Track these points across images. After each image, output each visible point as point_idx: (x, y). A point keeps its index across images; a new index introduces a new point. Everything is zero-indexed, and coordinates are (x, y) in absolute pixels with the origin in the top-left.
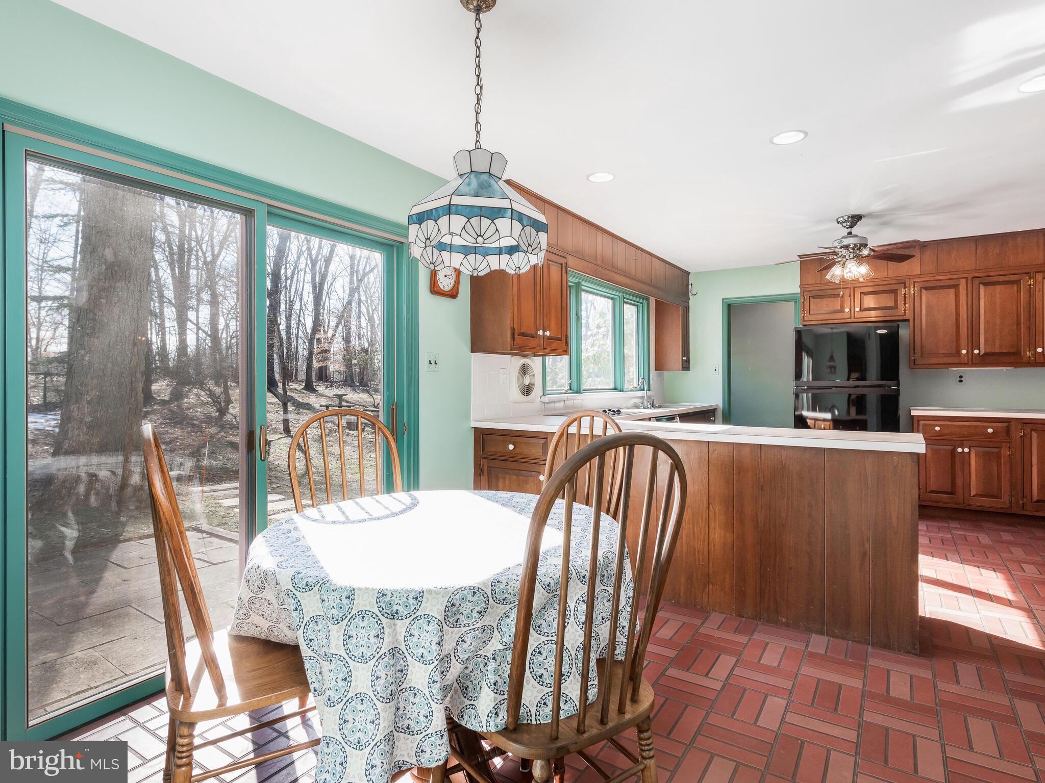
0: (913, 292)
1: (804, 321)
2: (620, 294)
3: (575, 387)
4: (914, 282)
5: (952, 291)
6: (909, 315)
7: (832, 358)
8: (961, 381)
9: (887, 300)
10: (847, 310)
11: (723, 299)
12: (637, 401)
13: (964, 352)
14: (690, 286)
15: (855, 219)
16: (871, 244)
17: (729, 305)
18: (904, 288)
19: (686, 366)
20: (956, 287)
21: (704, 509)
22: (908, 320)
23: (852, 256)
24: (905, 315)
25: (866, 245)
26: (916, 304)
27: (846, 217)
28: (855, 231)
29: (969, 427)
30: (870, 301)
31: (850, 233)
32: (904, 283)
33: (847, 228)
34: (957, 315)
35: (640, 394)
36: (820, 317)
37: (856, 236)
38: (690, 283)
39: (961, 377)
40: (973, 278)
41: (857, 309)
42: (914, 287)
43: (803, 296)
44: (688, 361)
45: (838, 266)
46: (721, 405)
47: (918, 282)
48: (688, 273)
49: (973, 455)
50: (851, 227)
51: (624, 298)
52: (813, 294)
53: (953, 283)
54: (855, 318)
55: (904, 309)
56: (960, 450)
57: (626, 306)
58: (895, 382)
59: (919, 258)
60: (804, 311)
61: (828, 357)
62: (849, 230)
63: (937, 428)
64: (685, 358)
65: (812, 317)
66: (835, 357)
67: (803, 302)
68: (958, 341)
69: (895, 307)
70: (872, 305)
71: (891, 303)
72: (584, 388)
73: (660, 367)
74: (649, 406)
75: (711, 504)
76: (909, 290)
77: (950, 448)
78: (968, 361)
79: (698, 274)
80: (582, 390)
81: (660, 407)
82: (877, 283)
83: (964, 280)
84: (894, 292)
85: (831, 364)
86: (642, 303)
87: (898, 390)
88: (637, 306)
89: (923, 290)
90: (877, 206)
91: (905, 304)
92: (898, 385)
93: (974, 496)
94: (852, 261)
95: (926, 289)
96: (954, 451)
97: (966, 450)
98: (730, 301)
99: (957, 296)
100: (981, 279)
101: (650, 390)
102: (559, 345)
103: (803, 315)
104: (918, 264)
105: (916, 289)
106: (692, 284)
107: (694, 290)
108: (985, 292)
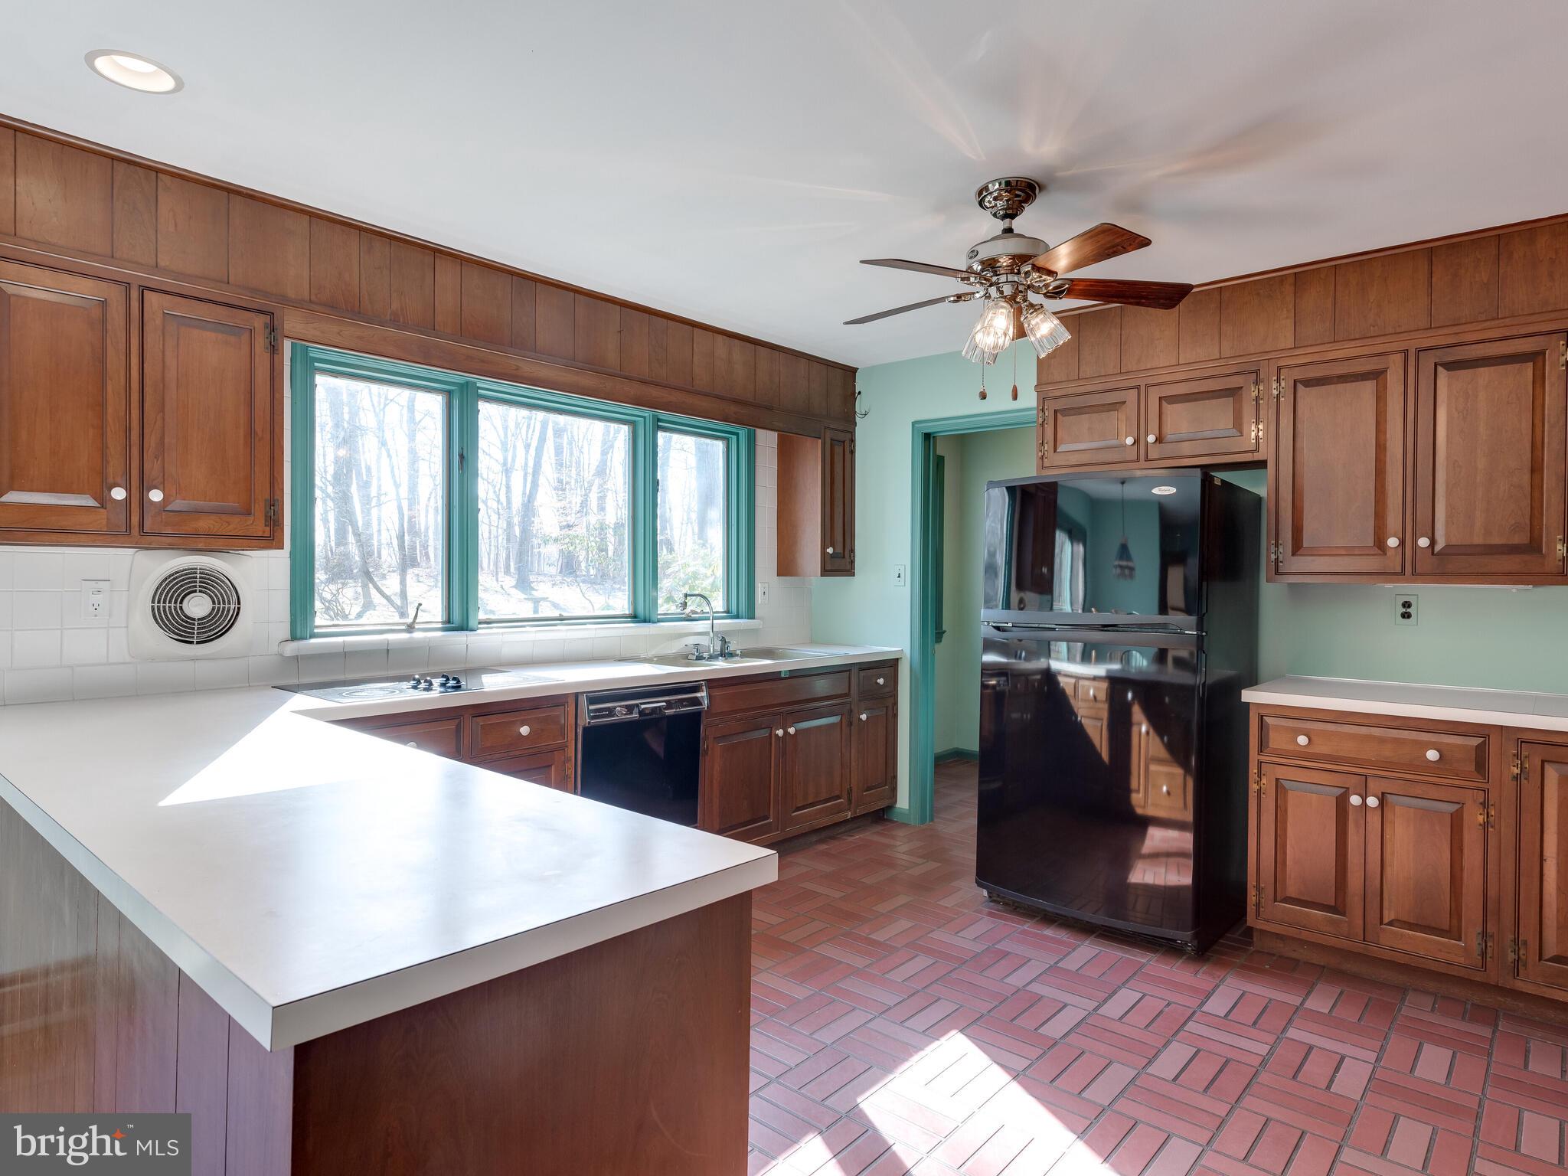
0: (1275, 392)
1: (1043, 467)
2: (644, 412)
3: (457, 617)
4: (1279, 369)
5: (1369, 386)
6: (1265, 453)
7: (1124, 552)
8: (1406, 616)
9: (1216, 416)
10: (1127, 440)
11: (914, 424)
13: (1394, 543)
14: (857, 396)
15: (1022, 192)
17: (927, 437)
18: (1257, 383)
19: (840, 566)
20: (1378, 375)
22: (1262, 464)
24: (1256, 450)
26: (1285, 422)
27: (999, 187)
29: (1382, 740)
30: (1179, 419)
31: (1008, 230)
32: (1257, 372)
33: (1002, 218)
34: (1381, 448)
36: (1075, 458)
37: (1021, 237)
38: (857, 392)
39: (1407, 604)
40: (1419, 350)
41: (1151, 438)
42: (1278, 381)
43: (1043, 413)
44: (849, 555)
46: (908, 652)
47: (1289, 367)
48: (853, 371)
50: (1012, 214)
51: (659, 420)
52: (1061, 404)
53: (1372, 365)
54: (1148, 459)
55: (1256, 435)
56: (1355, 800)
57: (660, 436)
58: (1194, 618)
59: (1291, 306)
60: (1043, 445)
61: (1115, 548)
62: (1006, 223)
63: (1301, 742)
64: (830, 550)
65: (1058, 460)
66: (1133, 549)
67: (1042, 425)
68: (1379, 512)
69: (1235, 432)
70: (1183, 429)
71: (1226, 423)
72: (482, 616)
73: (783, 568)
76: (1269, 388)
77: (1338, 791)
78: (1403, 566)
79: (872, 369)
80: (472, 623)
83: (1398, 359)
84: (1233, 394)
86: (737, 434)
87: (1202, 639)
88: (727, 439)
89: (1300, 387)
91: (1257, 423)
92: (1202, 626)
93: (1390, 924)
95: (1307, 383)
96: (1342, 802)
97: (1375, 801)
98: (929, 427)
99: (1381, 398)
100: (1438, 352)
101: (751, 616)
102: (229, 523)
103: (1040, 454)
104: (1290, 323)
105: (1283, 384)
106: (859, 393)
107: (860, 406)
108: (1449, 385)
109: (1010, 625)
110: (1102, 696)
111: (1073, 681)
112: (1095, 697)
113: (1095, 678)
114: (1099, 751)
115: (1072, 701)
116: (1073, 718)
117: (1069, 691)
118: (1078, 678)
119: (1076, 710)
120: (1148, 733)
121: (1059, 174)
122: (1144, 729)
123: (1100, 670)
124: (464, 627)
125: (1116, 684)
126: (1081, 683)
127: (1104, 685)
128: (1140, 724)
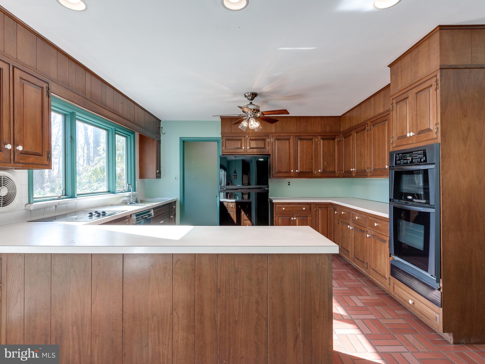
0: (272, 141)
1: (223, 152)
2: (113, 128)
3: (69, 193)
4: (273, 136)
5: (287, 142)
6: (270, 152)
7: (235, 172)
8: (289, 185)
9: (261, 144)
10: (243, 148)
11: (180, 138)
12: (126, 198)
13: (292, 171)
14: (161, 128)
15: (254, 95)
16: (262, 110)
17: (184, 141)
18: (268, 138)
19: (158, 175)
20: (289, 139)
21: (169, 315)
22: (270, 155)
23: (252, 116)
24: (268, 152)
25: (259, 111)
26: (273, 147)
27: (249, 94)
28: (253, 102)
29: (296, 207)
30: (253, 144)
31: (251, 103)
32: (268, 136)
33: (250, 100)
34: (290, 153)
35: (127, 194)
36: (231, 151)
37: (254, 105)
38: (161, 127)
39: (289, 183)
40: (295, 136)
41: (248, 148)
43: (223, 139)
44: (160, 173)
45: (245, 121)
46: (179, 199)
47: (274, 136)
48: (160, 121)
49: (297, 221)
50: (252, 100)
51: (116, 130)
52: (227, 138)
53: (288, 138)
54: (247, 152)
55: (268, 149)
56: (292, 219)
57: (117, 136)
58: (266, 186)
60: (223, 147)
61: (233, 171)
62: (251, 101)
63: (284, 209)
64: (158, 171)
65: (227, 151)
66: (237, 171)
67: (223, 142)
68: (290, 166)
69: (264, 148)
70: (255, 146)
71: (263, 146)
72: (78, 193)
73: (142, 176)
74: (134, 202)
75: (175, 310)
76: (270, 140)
77: (289, 217)
78: (294, 175)
79: (166, 122)
80: (76, 195)
81: (142, 202)
82: (257, 135)
83: (292, 137)
84: (264, 140)
85: (235, 174)
86: (130, 136)
87: (268, 190)
88: (127, 137)
89: (276, 140)
90: (266, 89)
91: (269, 146)
92: (268, 187)
94: (253, 118)
95: (278, 139)
96: (290, 219)
97: (295, 218)
98: (184, 139)
99: (289, 144)
100: (299, 137)
101: (135, 191)
102: (38, 159)
103: (222, 149)
104: (274, 127)
105: (273, 139)
106: (162, 127)
107: (163, 131)
108: (300, 143)
109: (225, 189)
110: (233, 207)
111: (227, 203)
112: (232, 207)
113: (232, 202)
114: (233, 219)
115: (227, 208)
116: (227, 212)
117: (226, 206)
118: (228, 202)
119: (228, 210)
120: (244, 214)
121: (263, 94)
122: (243, 213)
123: (234, 201)
124: (73, 197)
125: (237, 203)
126: (229, 204)
127: (234, 204)
128: (242, 212)
